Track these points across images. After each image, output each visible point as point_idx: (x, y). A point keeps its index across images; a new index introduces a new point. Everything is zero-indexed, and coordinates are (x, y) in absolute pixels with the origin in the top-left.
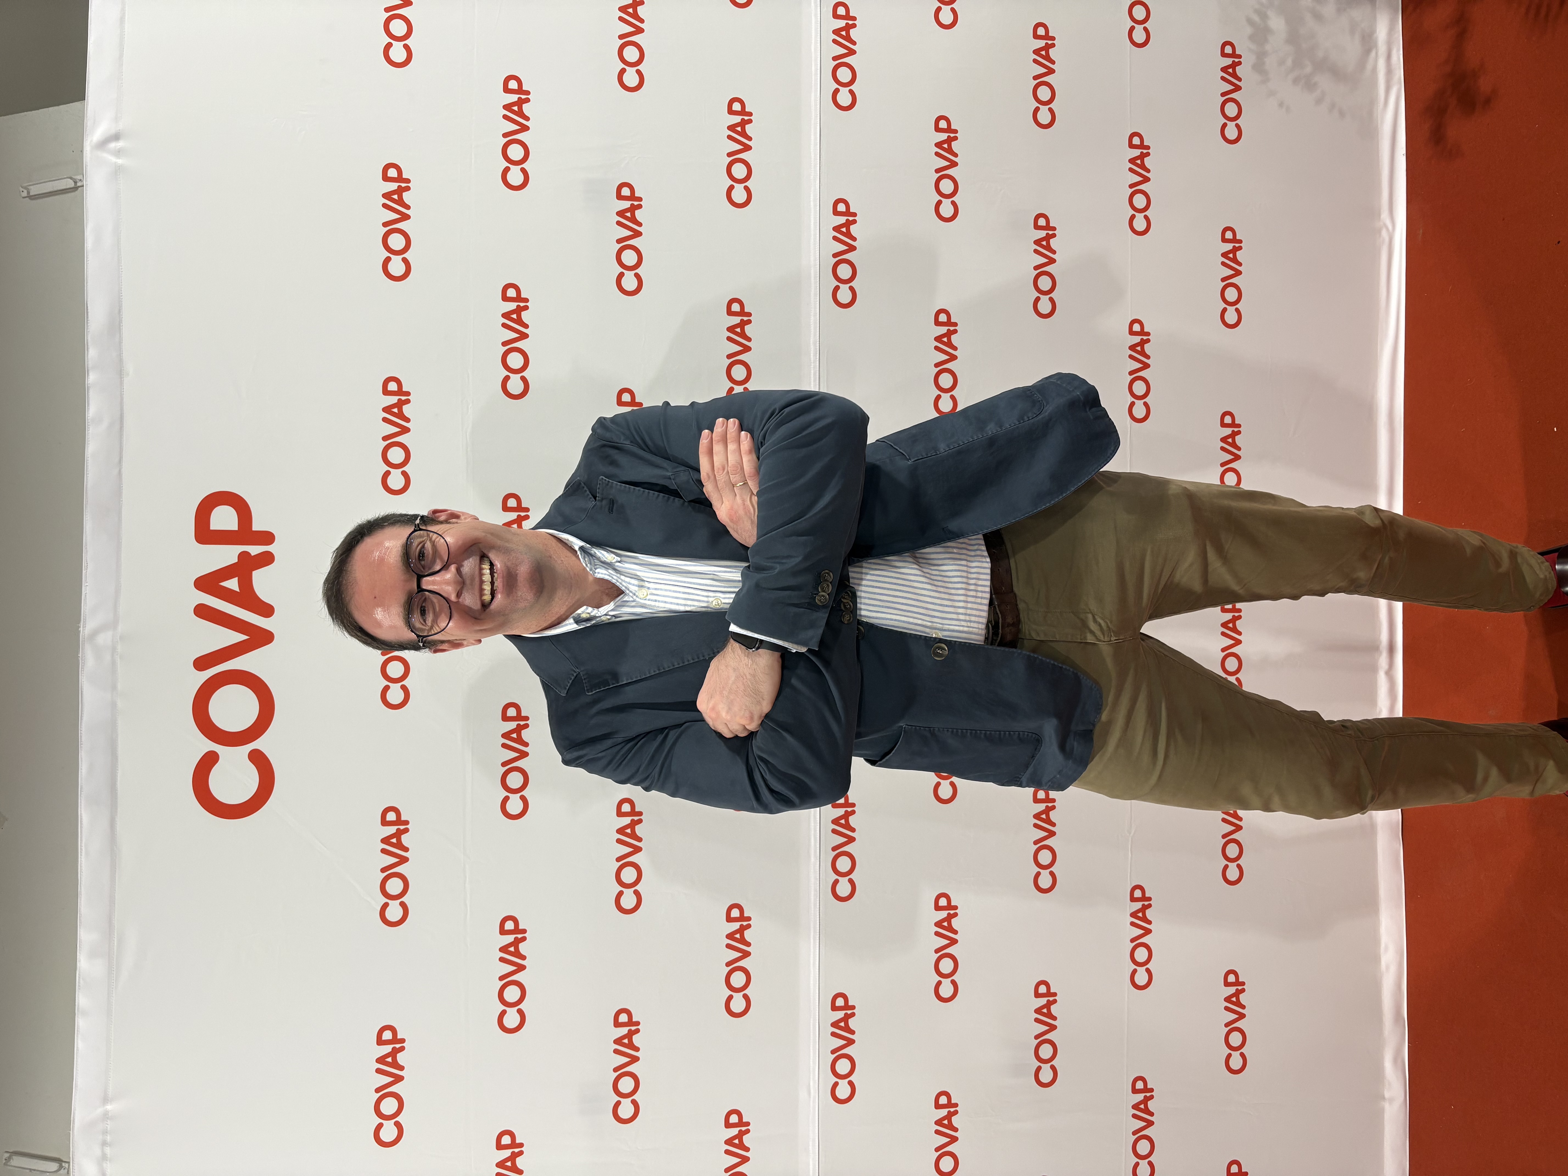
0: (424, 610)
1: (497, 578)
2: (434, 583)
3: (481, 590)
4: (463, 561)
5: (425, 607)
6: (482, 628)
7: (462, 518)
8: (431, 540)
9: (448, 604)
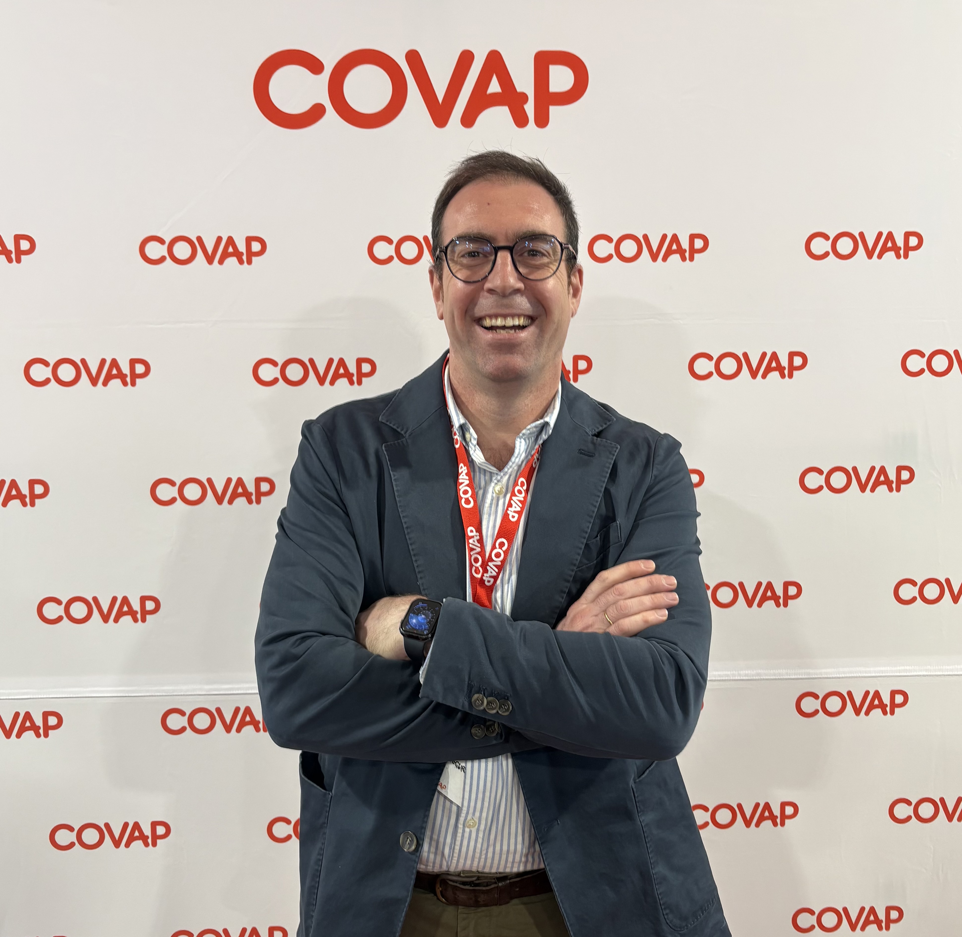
0: (474, 256)
1: (509, 333)
2: (504, 264)
3: (496, 316)
4: (527, 297)
5: (479, 255)
6: (456, 319)
7: (574, 300)
8: (551, 263)
9: (482, 280)
